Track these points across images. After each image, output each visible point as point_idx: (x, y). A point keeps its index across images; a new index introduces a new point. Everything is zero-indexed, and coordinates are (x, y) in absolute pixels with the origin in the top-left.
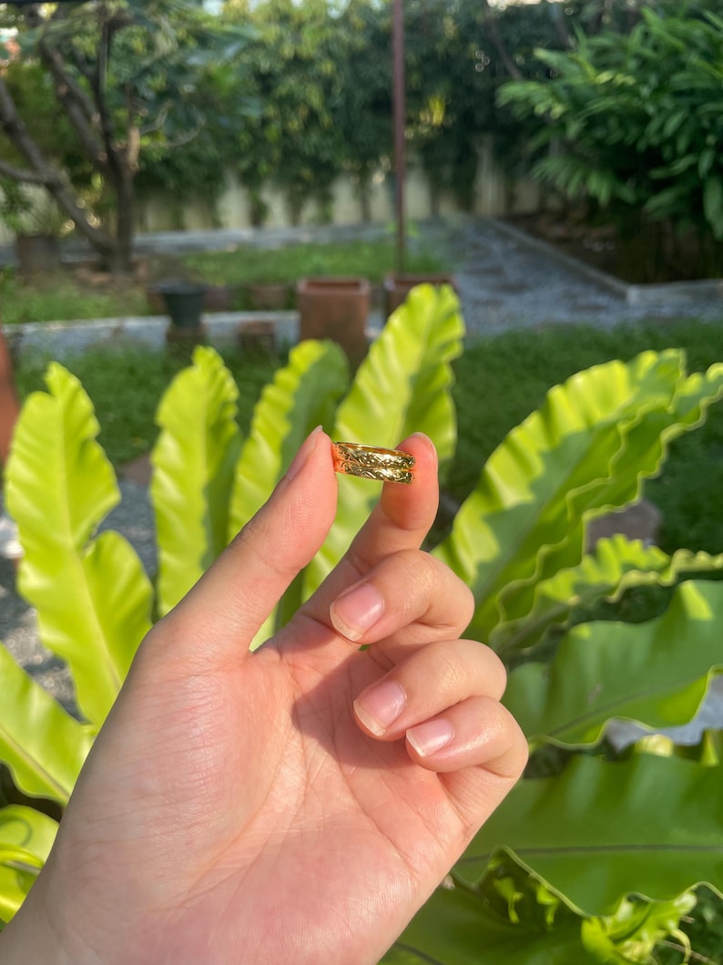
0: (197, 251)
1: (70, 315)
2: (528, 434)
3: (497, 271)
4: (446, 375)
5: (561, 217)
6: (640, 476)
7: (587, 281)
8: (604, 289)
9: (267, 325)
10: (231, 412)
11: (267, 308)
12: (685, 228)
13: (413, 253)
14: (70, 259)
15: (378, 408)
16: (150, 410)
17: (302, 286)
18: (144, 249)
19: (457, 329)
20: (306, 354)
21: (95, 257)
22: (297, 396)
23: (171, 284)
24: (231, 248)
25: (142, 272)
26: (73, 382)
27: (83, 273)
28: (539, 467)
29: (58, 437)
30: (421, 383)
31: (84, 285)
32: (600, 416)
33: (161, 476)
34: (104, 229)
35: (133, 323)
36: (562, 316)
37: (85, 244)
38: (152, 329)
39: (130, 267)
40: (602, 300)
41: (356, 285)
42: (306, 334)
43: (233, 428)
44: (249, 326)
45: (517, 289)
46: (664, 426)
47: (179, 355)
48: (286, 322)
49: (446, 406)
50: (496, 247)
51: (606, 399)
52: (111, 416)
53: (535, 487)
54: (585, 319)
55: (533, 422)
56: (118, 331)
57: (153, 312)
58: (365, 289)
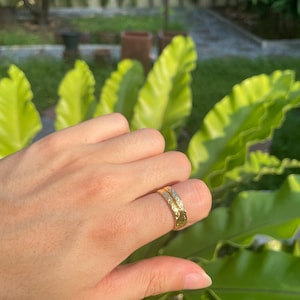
0: (77, 17)
1: (21, 43)
2: (224, 106)
3: (206, 32)
4: (188, 78)
5: (235, 9)
6: (273, 127)
7: (245, 37)
8: (252, 41)
9: (107, 51)
10: (92, 91)
11: (107, 43)
12: (289, 16)
13: (172, 21)
14: (21, 18)
15: (157, 91)
16: (56, 87)
17: (123, 34)
18: (54, 15)
19: (193, 57)
20: (125, 66)
21: (32, 18)
22: (121, 84)
23: (66, 31)
24: (92, 16)
25: (53, 25)
26: (21, 74)
27: (27, 25)
28: (227, 121)
29: (14, 99)
30: (177, 81)
31: (27, 30)
32: (256, 99)
33: (60, 119)
34: (36, 5)
35: (49, 48)
36: (234, 52)
37: (28, 12)
38: (56, 50)
39: (48, 23)
40: (251, 46)
41: (146, 35)
42: (125, 56)
43: (92, 98)
44: (99, 51)
45: (215, 39)
46: (283, 105)
47: (68, 63)
48: (115, 50)
49: (188, 92)
50: (207, 21)
51: (258, 91)
52: (39, 89)
53: (226, 130)
54: (243, 54)
55: (226, 101)
56: (42, 51)
57: (57, 43)
58: (150, 37)
